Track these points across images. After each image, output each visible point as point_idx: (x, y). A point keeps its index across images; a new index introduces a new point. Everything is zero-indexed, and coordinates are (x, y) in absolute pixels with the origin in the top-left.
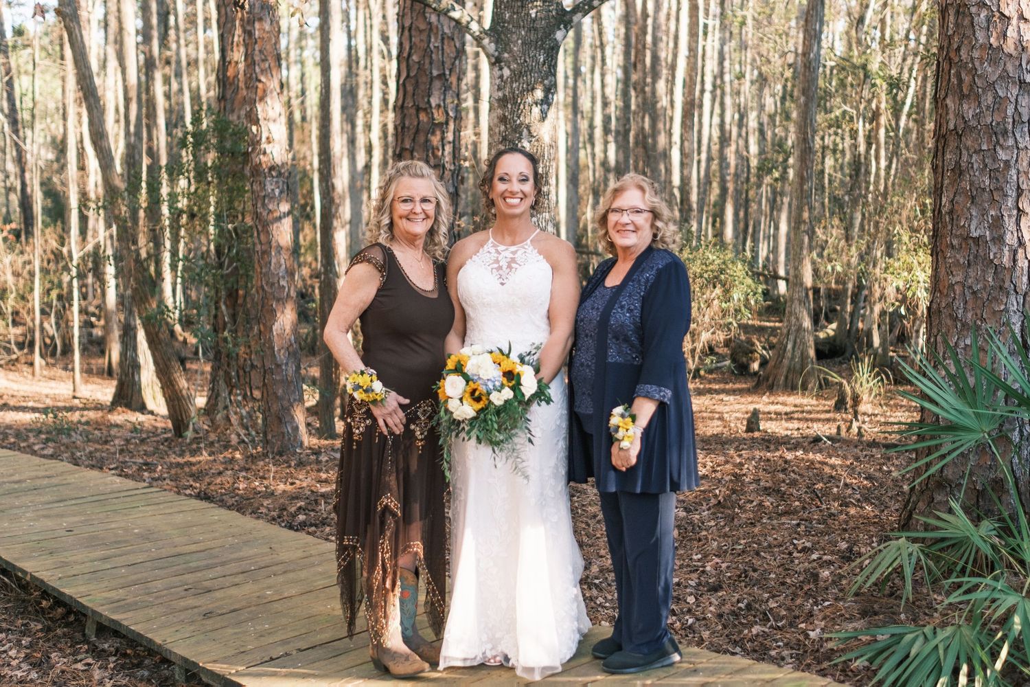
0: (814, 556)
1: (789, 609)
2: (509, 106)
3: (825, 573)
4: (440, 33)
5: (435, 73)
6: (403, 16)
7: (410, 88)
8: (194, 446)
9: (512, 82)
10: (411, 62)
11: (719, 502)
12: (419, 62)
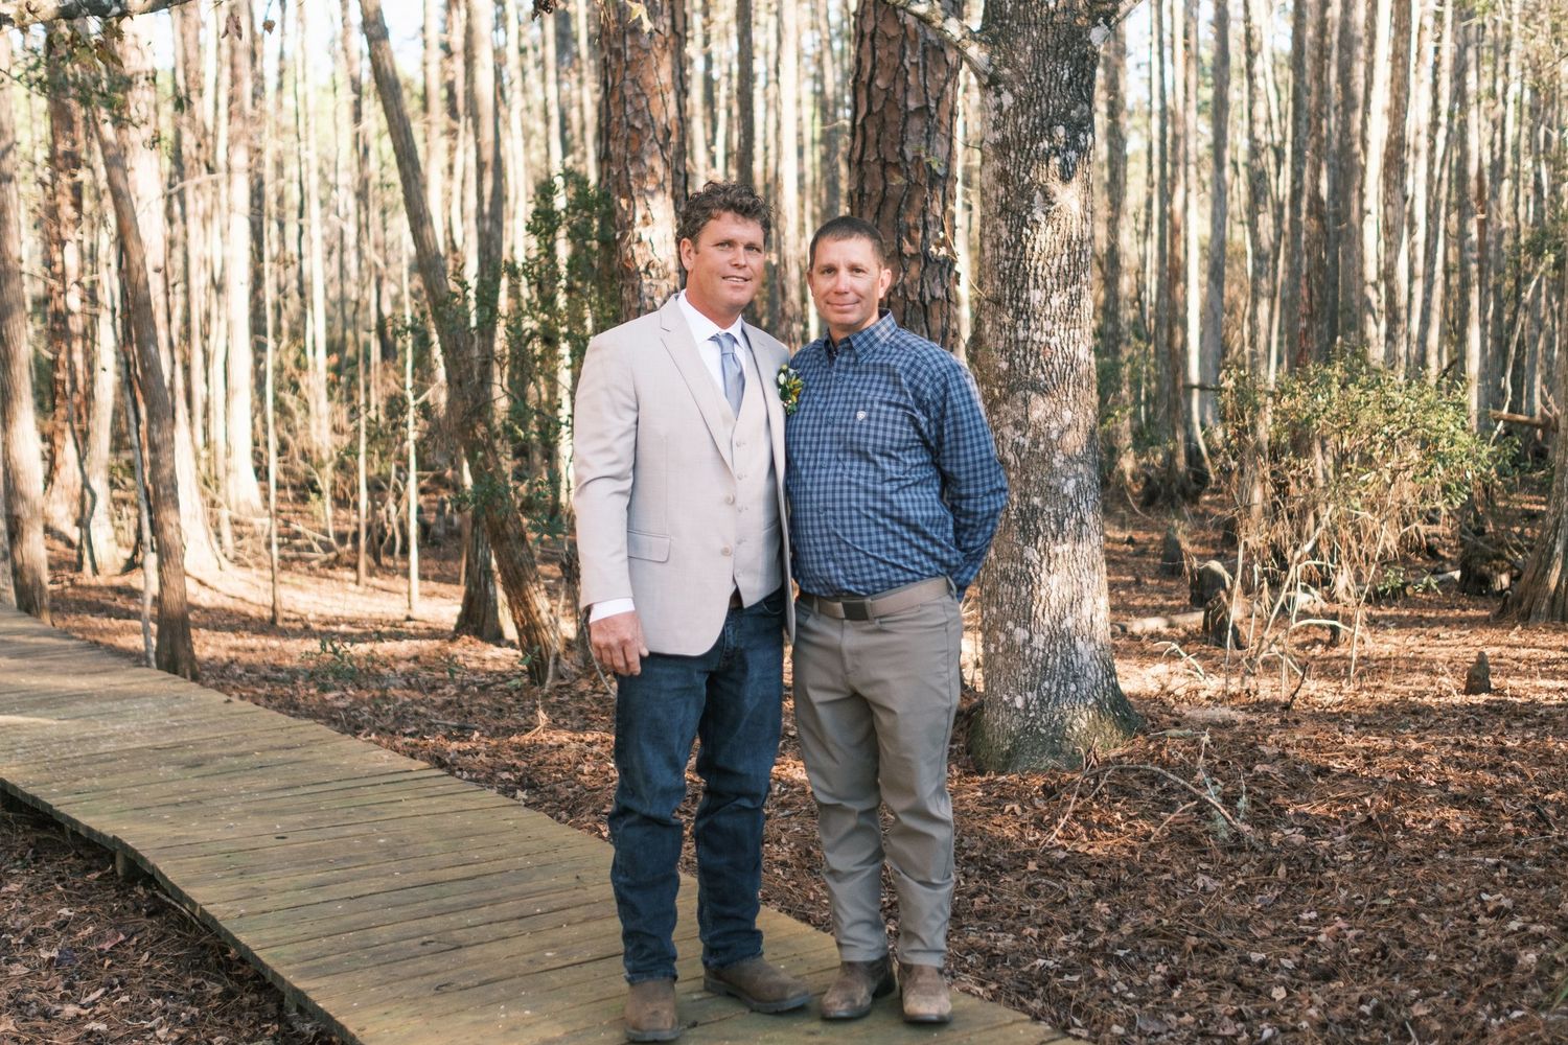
0: (1514, 925)
1: (1447, 1021)
2: (1012, 155)
3: (1529, 957)
4: (921, 41)
5: (912, 104)
6: (862, 17)
7: (872, 132)
8: (554, 699)
9: (1016, 115)
10: (874, 89)
11: (1370, 818)
12: (886, 90)
